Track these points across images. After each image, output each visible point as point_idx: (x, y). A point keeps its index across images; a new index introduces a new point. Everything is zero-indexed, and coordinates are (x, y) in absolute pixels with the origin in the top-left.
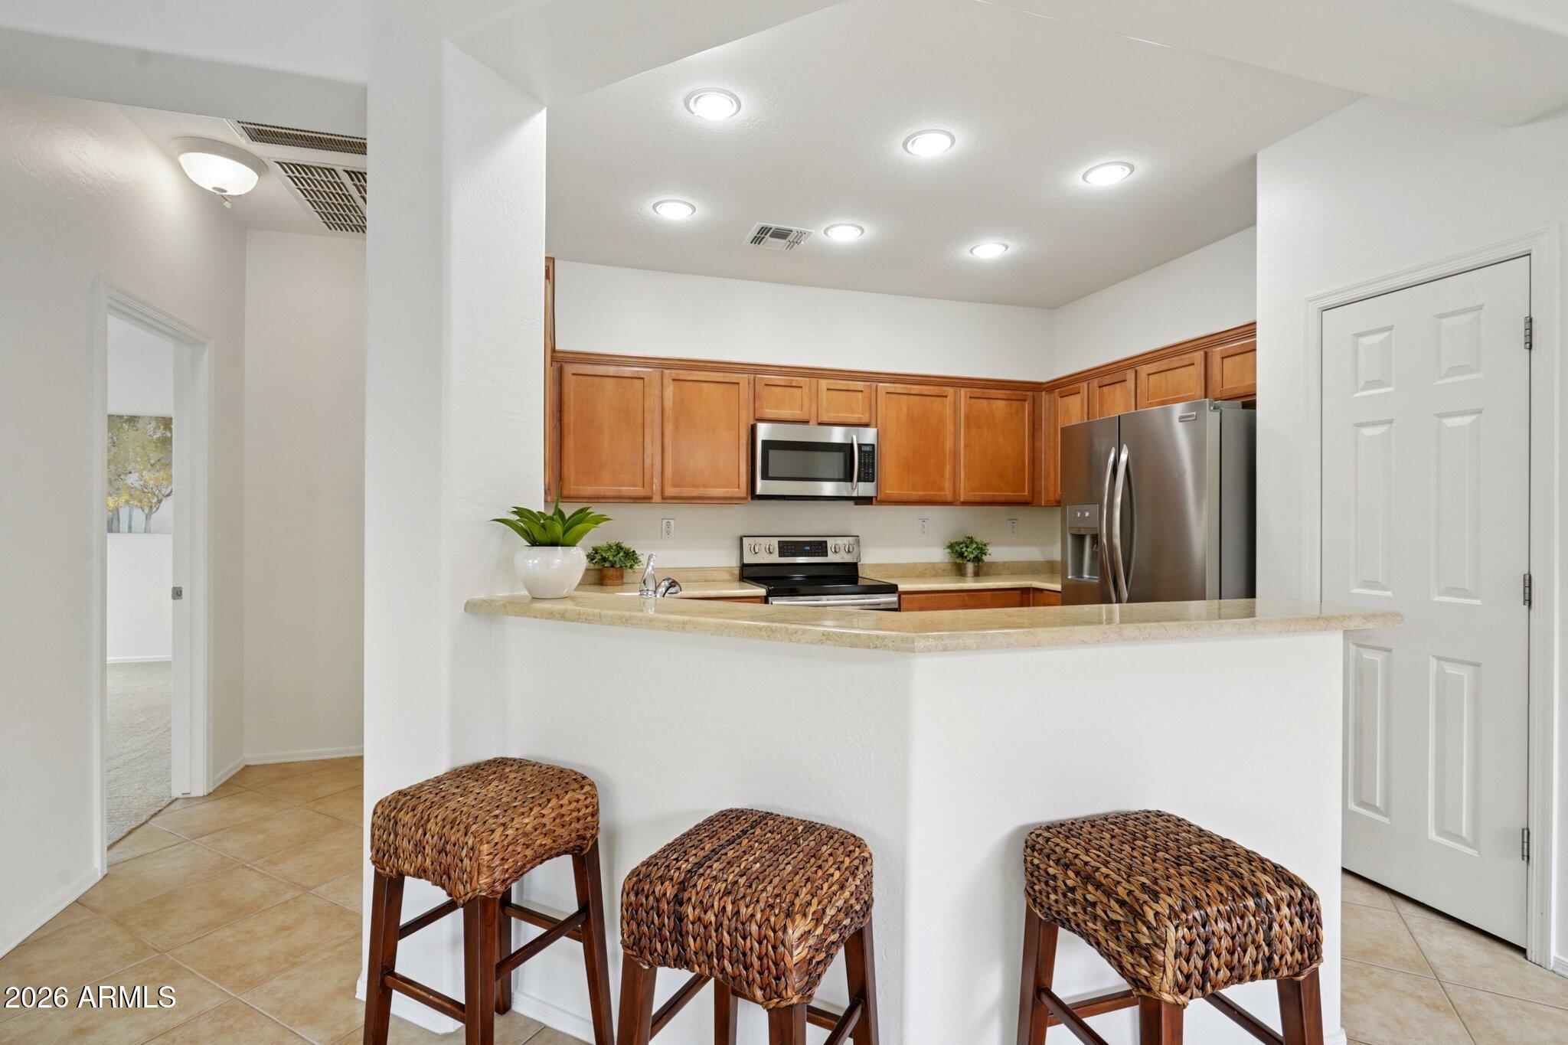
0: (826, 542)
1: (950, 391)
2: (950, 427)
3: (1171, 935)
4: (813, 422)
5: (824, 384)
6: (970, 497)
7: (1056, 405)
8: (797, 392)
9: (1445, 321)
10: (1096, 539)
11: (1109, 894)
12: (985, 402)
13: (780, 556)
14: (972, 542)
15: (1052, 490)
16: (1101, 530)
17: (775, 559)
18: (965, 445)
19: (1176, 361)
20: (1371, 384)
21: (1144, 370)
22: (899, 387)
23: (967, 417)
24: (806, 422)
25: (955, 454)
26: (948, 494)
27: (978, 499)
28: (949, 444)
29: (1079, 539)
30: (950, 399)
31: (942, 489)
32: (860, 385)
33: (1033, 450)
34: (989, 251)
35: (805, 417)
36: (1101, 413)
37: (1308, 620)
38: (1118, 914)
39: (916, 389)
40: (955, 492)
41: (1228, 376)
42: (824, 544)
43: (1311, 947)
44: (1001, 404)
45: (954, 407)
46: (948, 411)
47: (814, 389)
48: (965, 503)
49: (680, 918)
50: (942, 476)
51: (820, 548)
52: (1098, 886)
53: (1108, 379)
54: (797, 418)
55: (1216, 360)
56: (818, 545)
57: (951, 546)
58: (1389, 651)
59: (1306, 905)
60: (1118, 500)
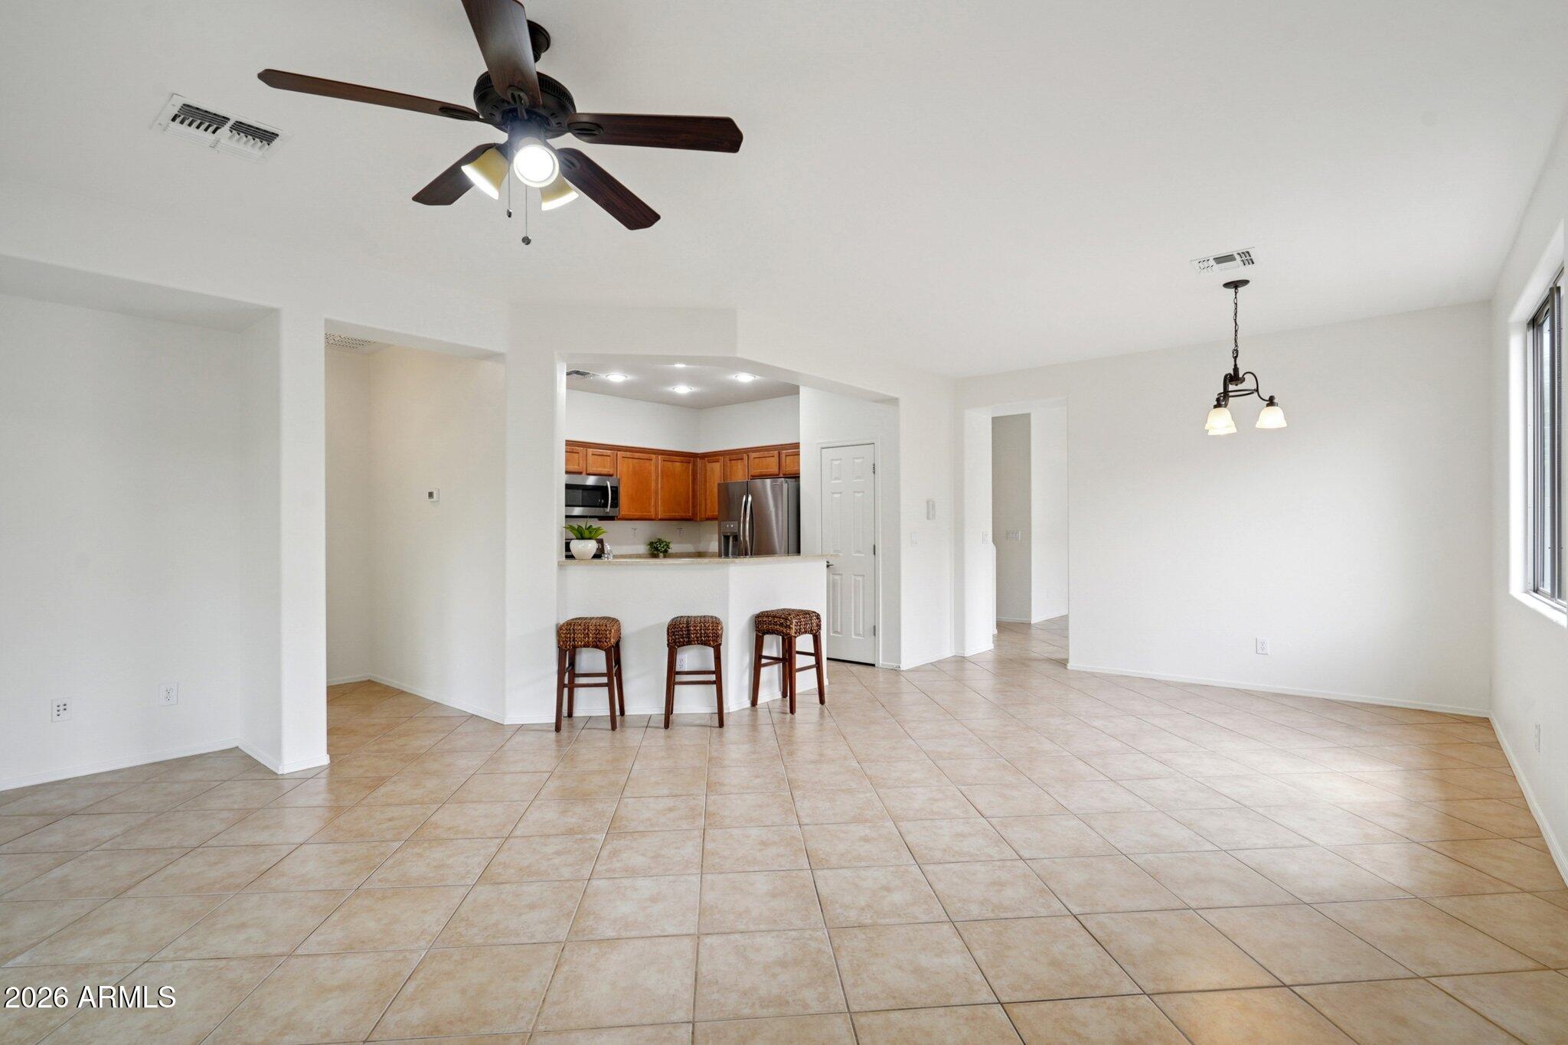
1: (654, 456)
2: (653, 475)
3: (794, 621)
4: (584, 473)
5: (590, 451)
6: (663, 517)
7: (705, 466)
8: (576, 456)
9: (856, 461)
10: (736, 538)
11: (780, 618)
12: (670, 463)
14: (663, 542)
15: (703, 513)
16: (739, 534)
18: (662, 487)
19: (766, 454)
20: (836, 479)
21: (753, 455)
22: (628, 454)
23: (662, 472)
24: (581, 473)
25: (656, 493)
26: (653, 514)
27: (667, 517)
28: (653, 487)
29: (727, 538)
30: (654, 460)
31: (650, 512)
32: (609, 452)
33: (694, 491)
34: (682, 390)
35: (580, 471)
36: (731, 478)
37: (818, 556)
38: (782, 621)
39: (637, 455)
40: (657, 514)
41: (788, 462)
43: (819, 626)
44: (678, 464)
45: (656, 464)
46: (653, 468)
47: (585, 453)
48: (660, 520)
49: (689, 630)
50: (650, 504)
52: (777, 617)
53: (734, 457)
54: (576, 470)
55: (783, 456)
57: (651, 544)
58: (841, 575)
59: (818, 617)
60: (748, 519)
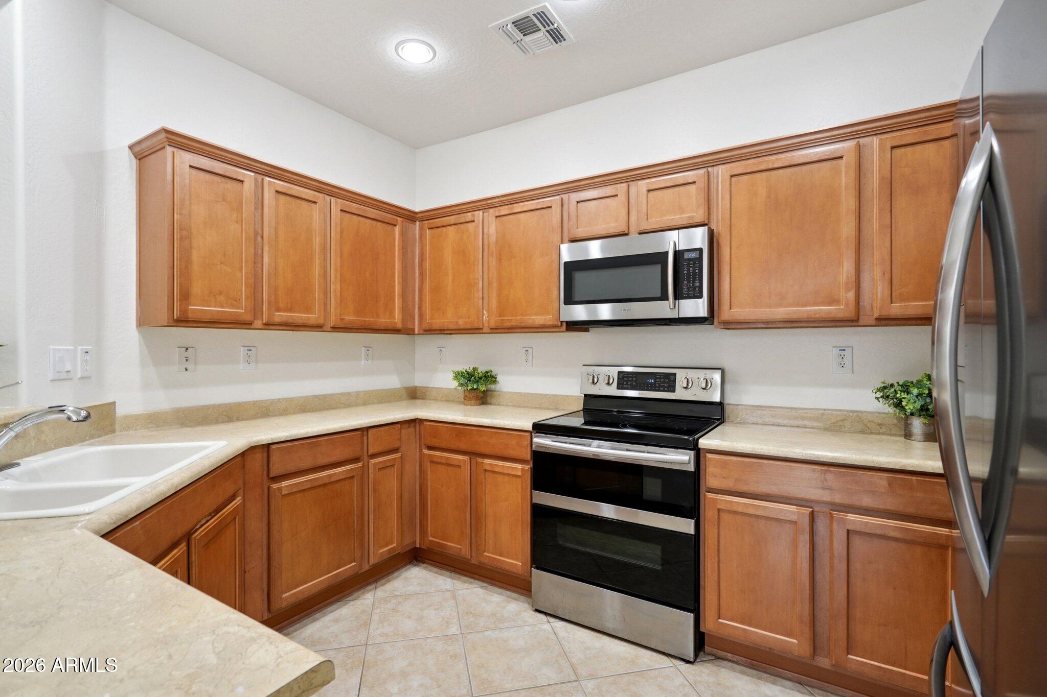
0: (675, 374)
4: (633, 232)
13: (618, 388)
17: (613, 391)
24: (624, 234)
42: (672, 377)
51: (667, 381)
54: (614, 231)
56: (664, 378)
